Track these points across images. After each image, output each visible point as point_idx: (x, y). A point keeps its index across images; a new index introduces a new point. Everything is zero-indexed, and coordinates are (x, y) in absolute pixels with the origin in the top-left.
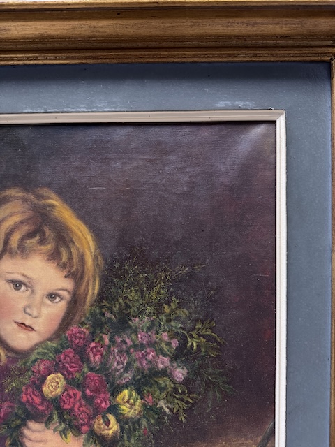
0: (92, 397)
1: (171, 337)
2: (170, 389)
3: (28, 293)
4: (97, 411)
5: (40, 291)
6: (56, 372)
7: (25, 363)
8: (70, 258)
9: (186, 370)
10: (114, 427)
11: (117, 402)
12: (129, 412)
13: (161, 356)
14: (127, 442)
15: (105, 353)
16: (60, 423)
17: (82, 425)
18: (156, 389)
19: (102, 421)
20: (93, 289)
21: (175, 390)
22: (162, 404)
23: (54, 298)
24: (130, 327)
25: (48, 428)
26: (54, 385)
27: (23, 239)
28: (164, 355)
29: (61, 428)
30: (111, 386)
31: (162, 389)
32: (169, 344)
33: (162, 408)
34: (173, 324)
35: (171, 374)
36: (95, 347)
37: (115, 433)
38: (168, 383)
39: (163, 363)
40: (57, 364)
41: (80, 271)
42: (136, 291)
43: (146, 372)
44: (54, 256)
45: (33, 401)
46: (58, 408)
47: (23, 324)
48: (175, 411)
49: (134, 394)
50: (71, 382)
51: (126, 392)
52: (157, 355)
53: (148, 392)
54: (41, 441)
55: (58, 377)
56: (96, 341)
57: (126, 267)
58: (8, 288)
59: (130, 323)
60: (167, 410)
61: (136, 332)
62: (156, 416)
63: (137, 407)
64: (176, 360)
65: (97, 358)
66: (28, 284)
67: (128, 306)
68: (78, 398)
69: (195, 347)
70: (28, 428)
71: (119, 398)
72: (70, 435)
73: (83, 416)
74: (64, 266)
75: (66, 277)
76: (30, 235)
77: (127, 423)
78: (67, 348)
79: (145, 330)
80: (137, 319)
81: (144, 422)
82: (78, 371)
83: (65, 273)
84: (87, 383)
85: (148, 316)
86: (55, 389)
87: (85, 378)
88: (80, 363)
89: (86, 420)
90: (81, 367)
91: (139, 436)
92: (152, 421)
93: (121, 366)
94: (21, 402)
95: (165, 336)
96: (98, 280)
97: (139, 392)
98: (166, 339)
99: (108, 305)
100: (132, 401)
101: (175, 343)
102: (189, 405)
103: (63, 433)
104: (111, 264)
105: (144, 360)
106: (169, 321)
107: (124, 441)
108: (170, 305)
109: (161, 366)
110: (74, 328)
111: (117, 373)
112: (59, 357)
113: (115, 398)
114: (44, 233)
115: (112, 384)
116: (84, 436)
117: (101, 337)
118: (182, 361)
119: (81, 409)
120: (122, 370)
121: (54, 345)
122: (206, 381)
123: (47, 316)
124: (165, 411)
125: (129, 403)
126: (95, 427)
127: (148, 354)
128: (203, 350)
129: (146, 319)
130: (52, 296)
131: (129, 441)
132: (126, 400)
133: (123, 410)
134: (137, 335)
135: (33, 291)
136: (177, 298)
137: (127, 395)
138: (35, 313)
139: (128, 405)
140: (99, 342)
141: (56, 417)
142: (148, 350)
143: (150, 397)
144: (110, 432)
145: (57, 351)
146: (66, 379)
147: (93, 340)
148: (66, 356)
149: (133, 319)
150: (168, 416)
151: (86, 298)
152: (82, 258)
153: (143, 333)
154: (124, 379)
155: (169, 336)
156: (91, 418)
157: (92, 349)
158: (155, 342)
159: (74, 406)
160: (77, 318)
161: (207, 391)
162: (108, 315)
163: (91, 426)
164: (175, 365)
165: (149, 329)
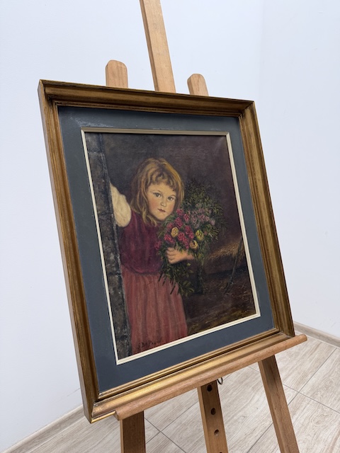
0: (188, 235)
1: (209, 210)
2: (211, 228)
3: (161, 197)
4: (190, 240)
5: (166, 197)
6: (175, 227)
7: (164, 225)
8: (173, 184)
9: (215, 221)
10: (197, 245)
11: (196, 235)
12: (200, 238)
15: (190, 218)
16: (179, 246)
17: (186, 246)
18: (207, 229)
19: (192, 243)
20: (182, 195)
21: (213, 228)
22: (209, 234)
24: (196, 207)
25: (175, 249)
26: (175, 232)
27: (157, 177)
28: (208, 216)
30: (193, 230)
31: (209, 229)
32: (208, 212)
35: (211, 223)
36: (186, 216)
37: (197, 247)
38: (210, 226)
39: (208, 219)
40: (175, 224)
41: (177, 188)
42: (196, 194)
43: (203, 223)
44: (168, 183)
45: (169, 240)
46: (177, 240)
47: (161, 210)
48: (214, 236)
50: (181, 230)
52: (205, 216)
53: (205, 230)
54: (173, 255)
55: (176, 229)
56: (186, 213)
57: (191, 186)
58: (154, 196)
61: (198, 209)
62: (209, 239)
63: (203, 236)
64: (211, 217)
65: (187, 220)
66: (161, 194)
67: (194, 200)
68: (183, 236)
70: (168, 250)
73: (186, 242)
74: (171, 187)
75: (173, 191)
76: (159, 175)
77: (200, 243)
78: (177, 217)
80: (197, 204)
81: (205, 241)
82: (182, 226)
83: (172, 189)
84: (185, 230)
86: (175, 234)
87: (185, 228)
88: (182, 222)
89: (187, 244)
90: (183, 224)
91: (205, 247)
92: (208, 241)
94: (164, 241)
96: (183, 191)
97: (202, 231)
98: (207, 210)
99: (188, 200)
100: (201, 234)
101: (210, 212)
102: (218, 233)
103: (181, 250)
104: (186, 185)
105: (202, 219)
106: (207, 204)
107: (200, 250)
108: (206, 199)
111: (195, 224)
112: (175, 221)
114: (163, 175)
117: (188, 212)
119: (185, 240)
121: (173, 217)
122: (221, 224)
123: (169, 206)
124: (211, 237)
126: (191, 246)
128: (218, 213)
129: (200, 204)
130: (169, 198)
131: (202, 249)
132: (199, 234)
133: (198, 238)
135: (163, 197)
136: (208, 196)
137: (199, 232)
138: (165, 205)
139: (200, 236)
141: (177, 245)
142: (202, 215)
143: (206, 232)
144: (195, 247)
145: (174, 219)
146: (178, 229)
148: (177, 220)
151: (180, 198)
152: (177, 183)
153: (200, 209)
154: (197, 226)
156: (189, 243)
158: (204, 212)
159: (183, 239)
160: (179, 206)
161: (222, 227)
162: (188, 204)
163: (189, 246)
164: (211, 219)
165: (202, 207)
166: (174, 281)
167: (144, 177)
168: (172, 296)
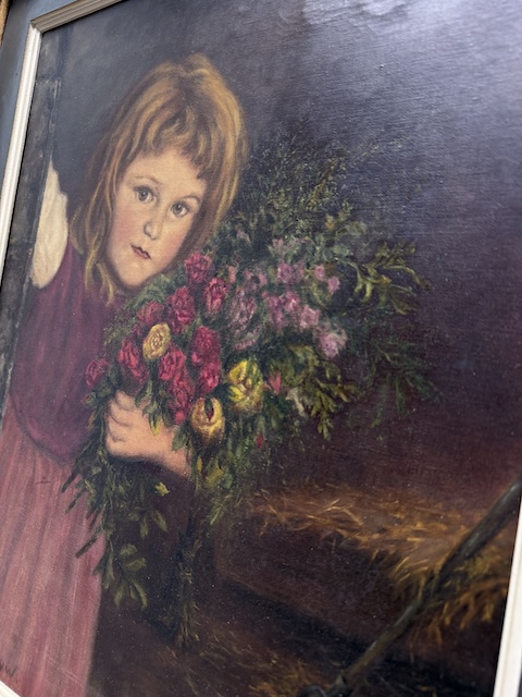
0: (198, 367)
1: (329, 274)
2: (311, 370)
3: (152, 204)
4: (200, 391)
5: (166, 201)
6: (163, 321)
7: (131, 305)
8: (208, 149)
9: (345, 337)
10: (218, 422)
11: (230, 380)
12: (243, 400)
13: (307, 307)
14: (230, 453)
15: (227, 296)
16: (152, 400)
17: (178, 409)
18: (290, 365)
19: (203, 409)
20: (229, 193)
21: (320, 371)
22: (294, 395)
23: (180, 210)
24: (268, 254)
25: (138, 407)
26: (157, 342)
27: (161, 129)
28: (313, 304)
29: (151, 410)
30: (226, 351)
31: (299, 368)
32: (323, 286)
33: (292, 402)
34: (336, 249)
35: (318, 341)
36: (215, 285)
37: (217, 433)
38: (310, 357)
39: (308, 319)
40: (166, 309)
41: (217, 167)
42: (287, 194)
43: (280, 333)
44: (189, 149)
45: (130, 363)
46: (155, 377)
47: (140, 249)
48: (314, 412)
49: (255, 369)
50: (179, 341)
51: (244, 364)
52: (301, 304)
53: (276, 369)
54: (126, 425)
55: (163, 329)
56: (219, 276)
57: (279, 155)
58: (133, 199)
59: (270, 248)
60: (301, 408)
61: (275, 264)
62: (281, 416)
63: (256, 393)
64: (330, 316)
65: (215, 302)
66: (155, 191)
67: (271, 220)
68: (180, 366)
69: (368, 294)
70: (117, 402)
71: (232, 375)
72: (160, 423)
73: (182, 395)
75: (198, 177)
76: (170, 122)
77: (236, 419)
78: (181, 286)
79: (289, 261)
80: (281, 242)
81: (261, 422)
82: (187, 323)
83: (198, 171)
84: (196, 342)
85: (297, 236)
86: (157, 347)
87: (195, 333)
88: (193, 309)
89: (184, 403)
90: (193, 317)
91: (250, 447)
92: (274, 424)
93: (245, 319)
94: (116, 362)
95: (319, 272)
96: (236, 178)
97: (263, 367)
98: (320, 276)
99: (244, 219)
100: (250, 382)
101: (334, 284)
102: (340, 406)
103: (153, 419)
104: (258, 151)
105: (280, 311)
106: (330, 244)
107: (227, 449)
108: (336, 216)
109: (304, 324)
110: (195, 255)
111: (238, 331)
112: (170, 300)
113: (227, 373)
114: (184, 119)
115: (228, 349)
116: (177, 428)
117: (227, 270)
118: (341, 318)
119: (181, 383)
120: (245, 327)
121: (168, 280)
122: (379, 363)
123: (168, 237)
124: (297, 410)
125: (246, 385)
126: (193, 416)
127: (287, 301)
128: (383, 298)
129: (294, 241)
130: (178, 207)
131: (234, 452)
132: (242, 378)
133: (235, 395)
134: (276, 268)
135: (158, 201)
136: (351, 202)
137: (244, 370)
138: (154, 233)
139: (243, 388)
140: (222, 278)
141: (149, 391)
142: (289, 295)
143: (278, 379)
144: (211, 429)
145: (170, 291)
146: (172, 333)
147: (216, 275)
148: (179, 297)
149: (274, 241)
150: (301, 419)
151: (217, 208)
152: (222, 146)
153: (285, 266)
154: (246, 342)
155: (326, 271)
156: (191, 400)
157: (211, 289)
158: (302, 282)
159: (174, 376)
160: (201, 240)
161: (377, 382)
162: (241, 235)
163: (188, 414)
164: (327, 324)
165: (296, 258)
166: (100, 521)
167: (127, 132)
168: (78, 564)
